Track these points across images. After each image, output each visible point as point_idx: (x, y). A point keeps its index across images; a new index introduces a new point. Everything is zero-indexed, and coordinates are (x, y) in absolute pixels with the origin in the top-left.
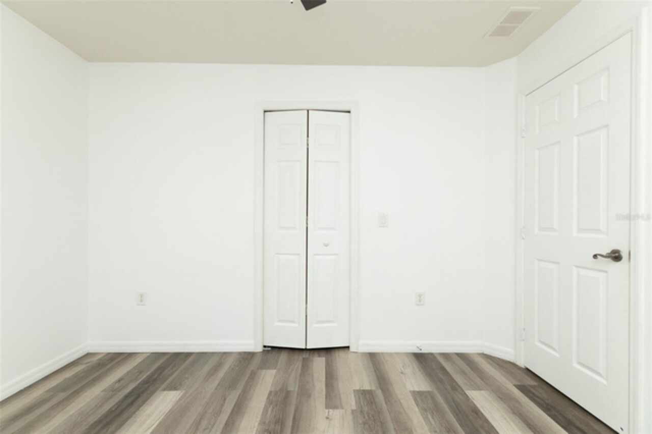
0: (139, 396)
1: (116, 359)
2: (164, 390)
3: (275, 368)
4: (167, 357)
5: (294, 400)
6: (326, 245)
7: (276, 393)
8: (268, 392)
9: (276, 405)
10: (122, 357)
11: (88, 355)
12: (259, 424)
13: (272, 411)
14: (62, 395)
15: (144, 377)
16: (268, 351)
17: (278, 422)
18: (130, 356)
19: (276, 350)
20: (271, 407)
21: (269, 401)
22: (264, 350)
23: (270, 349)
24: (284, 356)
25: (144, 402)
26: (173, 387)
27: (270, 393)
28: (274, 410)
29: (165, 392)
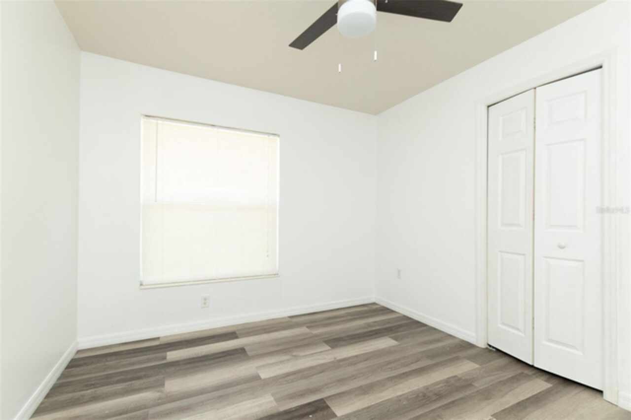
0: (376, 334)
1: (385, 310)
2: (390, 337)
3: (481, 365)
4: (410, 321)
5: (468, 392)
6: (562, 247)
7: (460, 379)
8: (454, 375)
9: (449, 386)
10: (388, 311)
11: (374, 304)
12: (424, 387)
13: (442, 387)
14: (349, 317)
15: (388, 326)
16: (491, 350)
17: (438, 395)
18: (392, 312)
19: (500, 354)
20: (445, 384)
21: (447, 381)
22: (487, 348)
23: (494, 350)
24: (503, 361)
25: (376, 338)
26: (396, 339)
27: (455, 376)
28: (444, 388)
29: (390, 339)
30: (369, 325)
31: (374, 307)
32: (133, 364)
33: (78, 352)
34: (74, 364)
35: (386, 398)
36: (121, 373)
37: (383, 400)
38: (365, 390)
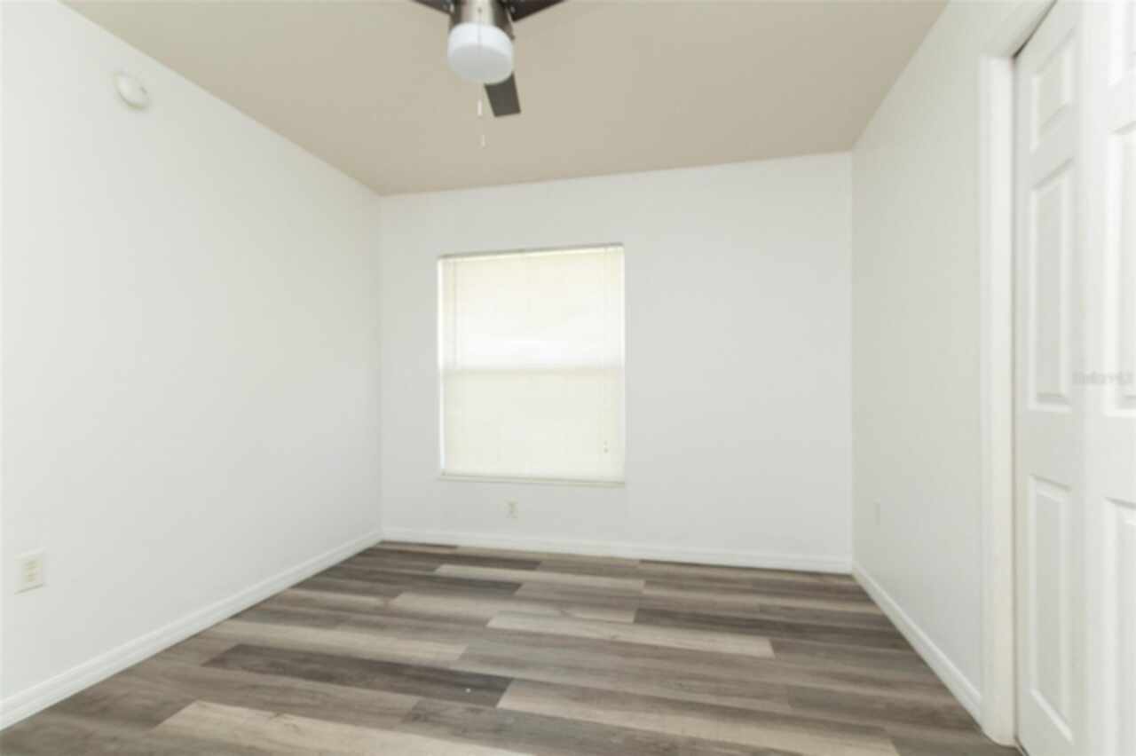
29: (768, 643)
30: (763, 609)
31: (846, 583)
32: (403, 567)
33: (384, 543)
34: (368, 553)
35: (598, 720)
36: (383, 573)
37: (590, 719)
38: (584, 695)
